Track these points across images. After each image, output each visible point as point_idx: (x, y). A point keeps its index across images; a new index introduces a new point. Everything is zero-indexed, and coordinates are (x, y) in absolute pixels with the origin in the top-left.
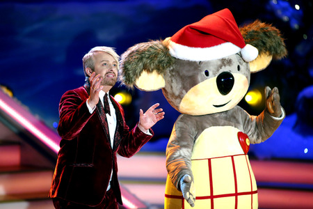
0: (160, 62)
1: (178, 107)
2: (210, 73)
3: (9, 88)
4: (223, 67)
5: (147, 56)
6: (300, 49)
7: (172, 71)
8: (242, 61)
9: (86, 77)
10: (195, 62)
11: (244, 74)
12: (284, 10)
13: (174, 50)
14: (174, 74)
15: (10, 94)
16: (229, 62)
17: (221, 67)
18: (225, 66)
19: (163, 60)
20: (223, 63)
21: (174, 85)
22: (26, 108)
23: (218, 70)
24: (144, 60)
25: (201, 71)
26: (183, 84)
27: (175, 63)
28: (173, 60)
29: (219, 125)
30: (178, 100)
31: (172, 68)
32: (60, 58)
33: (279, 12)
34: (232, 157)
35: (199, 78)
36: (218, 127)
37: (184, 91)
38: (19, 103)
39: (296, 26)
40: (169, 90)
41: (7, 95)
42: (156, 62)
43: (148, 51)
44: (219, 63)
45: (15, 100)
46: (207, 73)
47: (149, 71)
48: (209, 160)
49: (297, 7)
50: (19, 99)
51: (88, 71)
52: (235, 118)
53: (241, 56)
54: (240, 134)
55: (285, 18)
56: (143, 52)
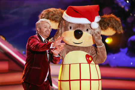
3: (3, 36)
6: (129, 20)
9: (37, 32)
11: (91, 33)
12: (122, 3)
15: (4, 39)
22: (11, 45)
32: (26, 24)
33: (120, 4)
38: (8, 43)
39: (127, 10)
41: (2, 40)
45: (6, 41)
49: (128, 2)
50: (8, 41)
51: (38, 29)
55: (123, 6)
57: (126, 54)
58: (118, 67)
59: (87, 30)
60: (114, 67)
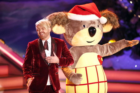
0: (64, 20)
1: (71, 42)
2: (86, 26)
3: (3, 40)
4: (91, 24)
5: (58, 17)
6: (133, 21)
7: (69, 25)
8: (100, 24)
10: (79, 21)
11: (101, 29)
12: (125, 3)
13: (70, 16)
14: (69, 26)
16: (94, 23)
17: (90, 24)
18: (92, 24)
19: (65, 20)
20: (91, 22)
21: (70, 31)
23: (89, 25)
24: (57, 19)
25: (82, 25)
26: (74, 31)
27: (70, 22)
28: (69, 20)
29: (89, 52)
30: (71, 39)
31: (69, 24)
32: (26, 26)
33: (123, 5)
34: (96, 66)
35: (81, 28)
36: (88, 53)
37: (74, 34)
39: (131, 11)
40: (67, 34)
42: (62, 20)
43: (59, 15)
44: (90, 22)
46: (84, 26)
47: (59, 25)
48: (86, 67)
49: (131, 2)
50: (7, 45)
52: (96, 49)
53: (99, 22)
54: (98, 56)
55: (126, 7)
56: (56, 15)
57: (130, 56)
58: (122, 70)
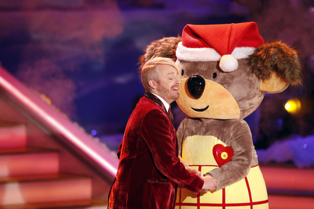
15: (49, 102)
34: (200, 167)
38: (57, 111)
45: (54, 107)
46: (183, 72)
51: (151, 83)
59: (215, 75)
60: (305, 168)
